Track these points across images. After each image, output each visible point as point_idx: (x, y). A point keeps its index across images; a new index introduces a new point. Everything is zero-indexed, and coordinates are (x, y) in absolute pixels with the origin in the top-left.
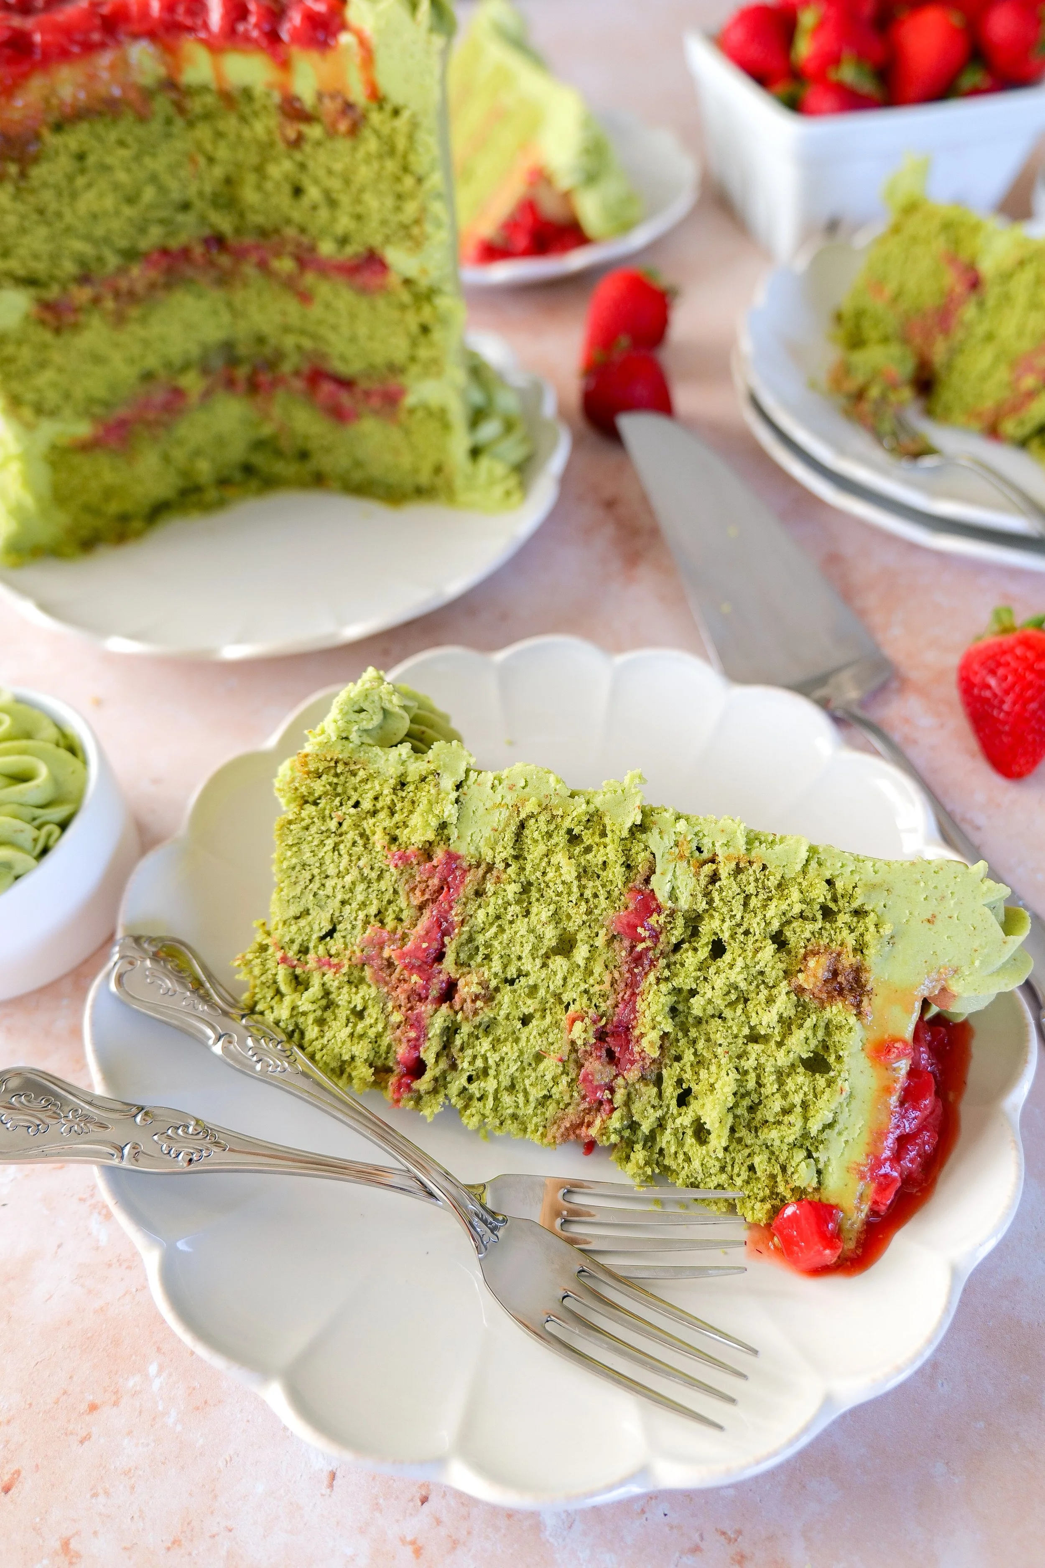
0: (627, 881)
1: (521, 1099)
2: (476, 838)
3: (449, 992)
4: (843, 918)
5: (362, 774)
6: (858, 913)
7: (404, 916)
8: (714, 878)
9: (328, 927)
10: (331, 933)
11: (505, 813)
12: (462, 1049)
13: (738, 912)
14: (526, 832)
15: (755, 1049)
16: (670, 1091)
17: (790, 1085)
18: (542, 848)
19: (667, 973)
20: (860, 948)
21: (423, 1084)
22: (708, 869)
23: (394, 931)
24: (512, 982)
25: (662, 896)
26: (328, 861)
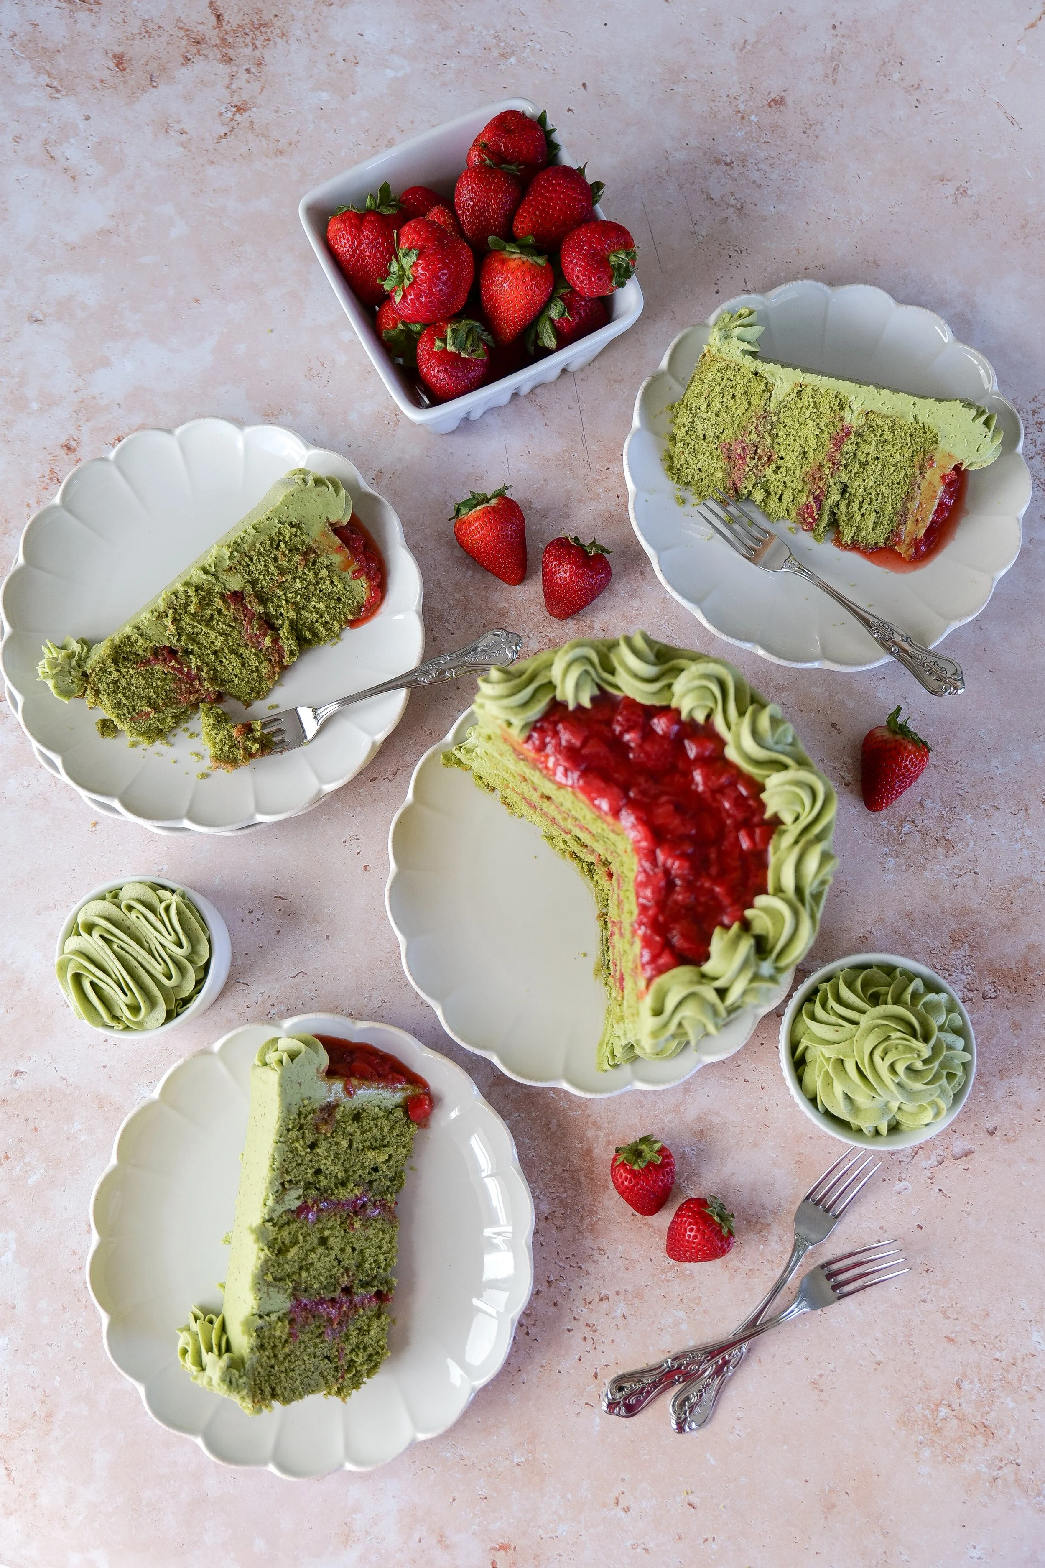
0: (294, 1221)
1: (384, 1241)
2: (282, 1300)
3: (347, 1290)
4: (303, 1121)
5: (260, 1369)
6: (299, 1115)
7: (318, 1324)
8: (290, 1181)
9: (326, 1361)
10: (328, 1358)
11: (271, 1289)
12: (368, 1276)
13: (302, 1168)
14: (279, 1276)
15: (355, 1145)
16: (375, 1176)
17: (367, 1127)
18: (286, 1266)
19: (329, 1191)
20: (313, 1111)
21: (384, 1289)
22: (287, 1186)
23: (324, 1327)
24: (339, 1262)
25: (298, 1203)
26: (298, 1372)
